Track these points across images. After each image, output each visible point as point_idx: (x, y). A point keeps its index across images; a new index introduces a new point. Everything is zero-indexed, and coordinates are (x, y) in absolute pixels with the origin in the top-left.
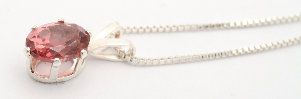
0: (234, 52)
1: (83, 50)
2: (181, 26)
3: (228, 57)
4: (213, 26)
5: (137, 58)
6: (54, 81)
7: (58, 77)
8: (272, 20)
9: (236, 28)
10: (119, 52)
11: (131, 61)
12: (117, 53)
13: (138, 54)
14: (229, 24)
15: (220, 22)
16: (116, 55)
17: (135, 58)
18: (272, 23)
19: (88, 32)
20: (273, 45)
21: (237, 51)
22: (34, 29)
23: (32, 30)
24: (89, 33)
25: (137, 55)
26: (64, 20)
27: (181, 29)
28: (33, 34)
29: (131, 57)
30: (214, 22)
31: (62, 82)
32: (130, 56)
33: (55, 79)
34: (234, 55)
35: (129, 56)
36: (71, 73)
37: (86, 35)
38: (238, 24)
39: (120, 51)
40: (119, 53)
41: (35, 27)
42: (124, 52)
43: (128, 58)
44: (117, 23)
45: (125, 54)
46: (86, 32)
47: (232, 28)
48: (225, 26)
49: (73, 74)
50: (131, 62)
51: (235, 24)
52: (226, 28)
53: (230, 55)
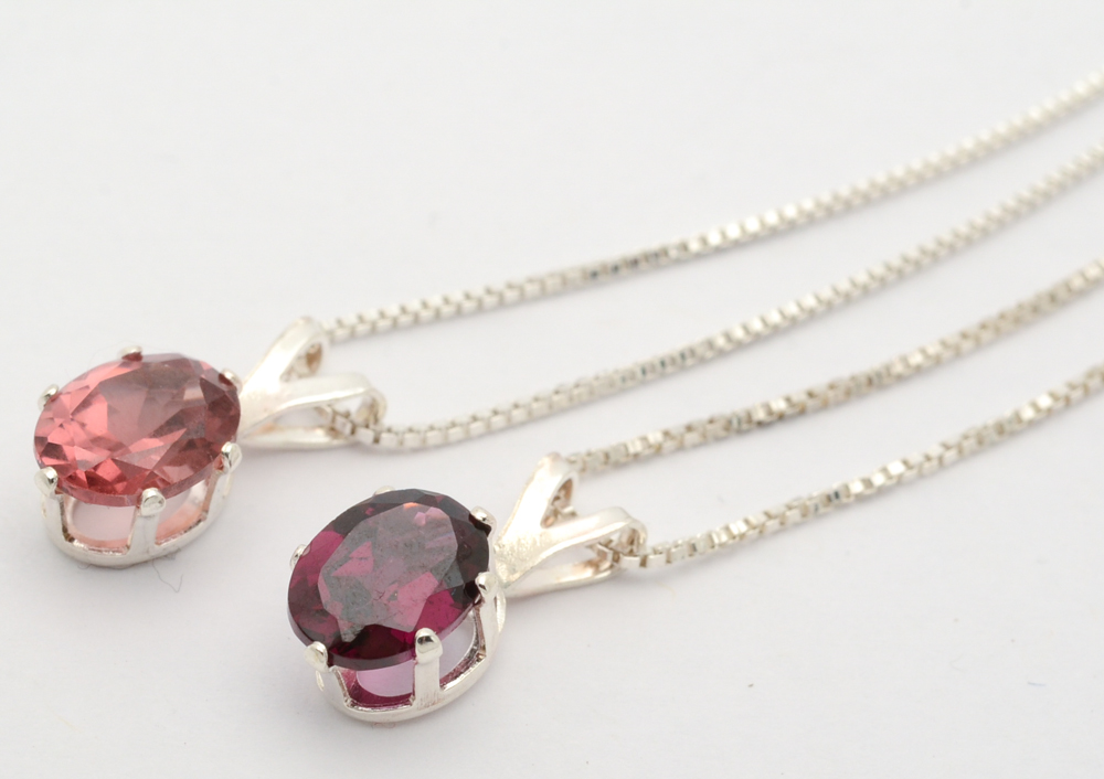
0: (721, 342)
1: (228, 443)
2: (531, 281)
3: (703, 361)
4: (634, 263)
5: (394, 429)
6: (146, 557)
7: (157, 543)
8: (818, 204)
9: (710, 253)
10: (330, 417)
11: (376, 440)
12: (326, 421)
13: (394, 417)
14: (684, 247)
15: (654, 245)
16: (321, 426)
17: (389, 430)
18: (820, 214)
19: (228, 376)
20: (836, 292)
21: (728, 337)
22: (52, 400)
23: (44, 403)
24: (232, 381)
25: (392, 418)
26: (139, 348)
27: (531, 289)
28: (52, 419)
29: (374, 430)
30: (634, 248)
31: (169, 556)
32: (372, 426)
33: (148, 552)
34: (722, 354)
35: (367, 426)
36: (195, 520)
37: (223, 387)
38: (715, 239)
39: (335, 413)
40: (333, 420)
41: (53, 392)
42: (347, 415)
43: (366, 436)
44: (308, 320)
45: (352, 422)
46: (222, 378)
47: (699, 256)
48: (673, 253)
49: (199, 521)
50: (376, 446)
51: (704, 241)
52: (678, 262)
53: (709, 354)
